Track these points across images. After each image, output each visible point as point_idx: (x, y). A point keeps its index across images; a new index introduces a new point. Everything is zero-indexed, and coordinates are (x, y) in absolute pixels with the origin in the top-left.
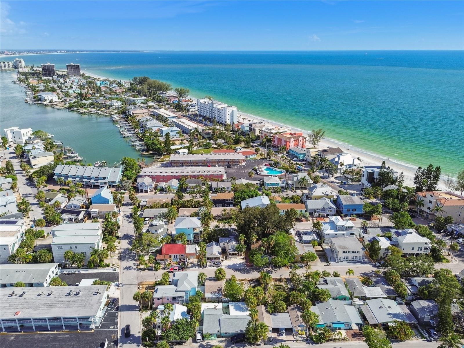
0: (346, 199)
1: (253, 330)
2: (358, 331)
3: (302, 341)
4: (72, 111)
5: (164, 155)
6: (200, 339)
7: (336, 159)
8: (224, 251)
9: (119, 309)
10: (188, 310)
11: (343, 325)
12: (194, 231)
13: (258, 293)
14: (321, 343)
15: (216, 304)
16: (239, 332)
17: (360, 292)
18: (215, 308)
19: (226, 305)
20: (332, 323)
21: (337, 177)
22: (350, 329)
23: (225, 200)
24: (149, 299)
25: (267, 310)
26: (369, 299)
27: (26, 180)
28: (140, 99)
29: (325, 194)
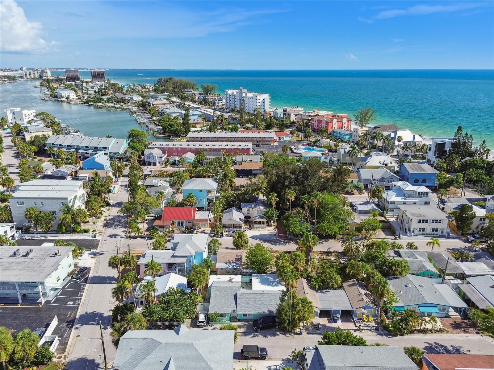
0: (413, 167)
1: (289, 309)
2: (461, 321)
3: (369, 331)
4: (88, 105)
5: (182, 137)
6: (203, 322)
7: (393, 135)
8: (247, 220)
9: (89, 280)
10: (189, 282)
11: (436, 309)
12: (207, 195)
13: (296, 259)
14: (402, 335)
15: (233, 276)
16: (267, 312)
17: (455, 268)
18: (230, 281)
19: (247, 279)
20: (417, 307)
21: (394, 155)
22: (446, 317)
23: (251, 170)
24: (132, 264)
25: (310, 286)
26: (470, 276)
27: (15, 153)
28: (163, 95)
29: (383, 164)
